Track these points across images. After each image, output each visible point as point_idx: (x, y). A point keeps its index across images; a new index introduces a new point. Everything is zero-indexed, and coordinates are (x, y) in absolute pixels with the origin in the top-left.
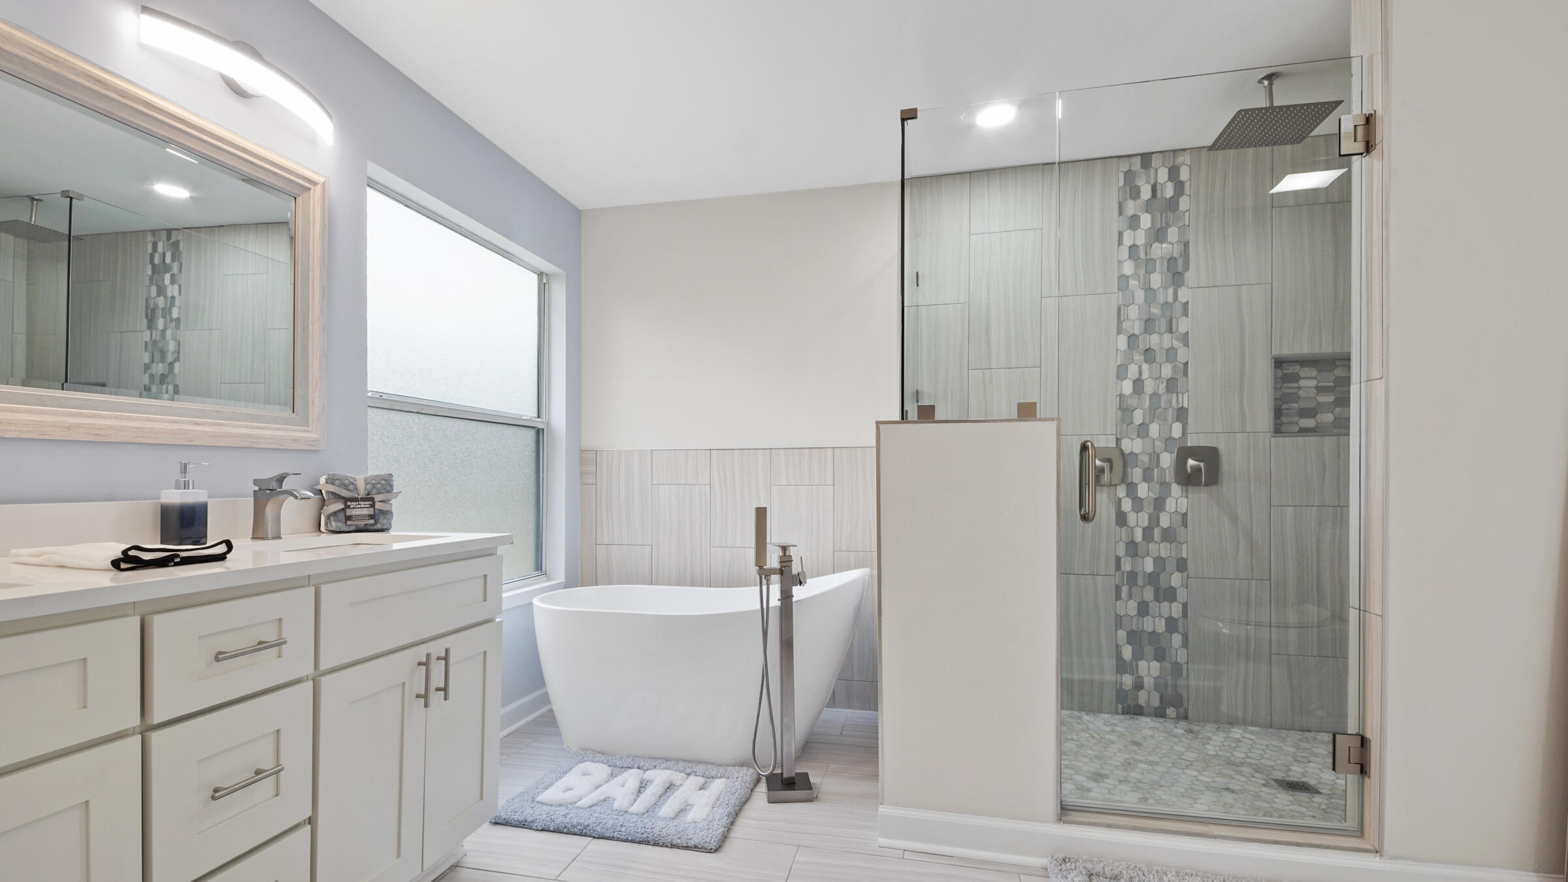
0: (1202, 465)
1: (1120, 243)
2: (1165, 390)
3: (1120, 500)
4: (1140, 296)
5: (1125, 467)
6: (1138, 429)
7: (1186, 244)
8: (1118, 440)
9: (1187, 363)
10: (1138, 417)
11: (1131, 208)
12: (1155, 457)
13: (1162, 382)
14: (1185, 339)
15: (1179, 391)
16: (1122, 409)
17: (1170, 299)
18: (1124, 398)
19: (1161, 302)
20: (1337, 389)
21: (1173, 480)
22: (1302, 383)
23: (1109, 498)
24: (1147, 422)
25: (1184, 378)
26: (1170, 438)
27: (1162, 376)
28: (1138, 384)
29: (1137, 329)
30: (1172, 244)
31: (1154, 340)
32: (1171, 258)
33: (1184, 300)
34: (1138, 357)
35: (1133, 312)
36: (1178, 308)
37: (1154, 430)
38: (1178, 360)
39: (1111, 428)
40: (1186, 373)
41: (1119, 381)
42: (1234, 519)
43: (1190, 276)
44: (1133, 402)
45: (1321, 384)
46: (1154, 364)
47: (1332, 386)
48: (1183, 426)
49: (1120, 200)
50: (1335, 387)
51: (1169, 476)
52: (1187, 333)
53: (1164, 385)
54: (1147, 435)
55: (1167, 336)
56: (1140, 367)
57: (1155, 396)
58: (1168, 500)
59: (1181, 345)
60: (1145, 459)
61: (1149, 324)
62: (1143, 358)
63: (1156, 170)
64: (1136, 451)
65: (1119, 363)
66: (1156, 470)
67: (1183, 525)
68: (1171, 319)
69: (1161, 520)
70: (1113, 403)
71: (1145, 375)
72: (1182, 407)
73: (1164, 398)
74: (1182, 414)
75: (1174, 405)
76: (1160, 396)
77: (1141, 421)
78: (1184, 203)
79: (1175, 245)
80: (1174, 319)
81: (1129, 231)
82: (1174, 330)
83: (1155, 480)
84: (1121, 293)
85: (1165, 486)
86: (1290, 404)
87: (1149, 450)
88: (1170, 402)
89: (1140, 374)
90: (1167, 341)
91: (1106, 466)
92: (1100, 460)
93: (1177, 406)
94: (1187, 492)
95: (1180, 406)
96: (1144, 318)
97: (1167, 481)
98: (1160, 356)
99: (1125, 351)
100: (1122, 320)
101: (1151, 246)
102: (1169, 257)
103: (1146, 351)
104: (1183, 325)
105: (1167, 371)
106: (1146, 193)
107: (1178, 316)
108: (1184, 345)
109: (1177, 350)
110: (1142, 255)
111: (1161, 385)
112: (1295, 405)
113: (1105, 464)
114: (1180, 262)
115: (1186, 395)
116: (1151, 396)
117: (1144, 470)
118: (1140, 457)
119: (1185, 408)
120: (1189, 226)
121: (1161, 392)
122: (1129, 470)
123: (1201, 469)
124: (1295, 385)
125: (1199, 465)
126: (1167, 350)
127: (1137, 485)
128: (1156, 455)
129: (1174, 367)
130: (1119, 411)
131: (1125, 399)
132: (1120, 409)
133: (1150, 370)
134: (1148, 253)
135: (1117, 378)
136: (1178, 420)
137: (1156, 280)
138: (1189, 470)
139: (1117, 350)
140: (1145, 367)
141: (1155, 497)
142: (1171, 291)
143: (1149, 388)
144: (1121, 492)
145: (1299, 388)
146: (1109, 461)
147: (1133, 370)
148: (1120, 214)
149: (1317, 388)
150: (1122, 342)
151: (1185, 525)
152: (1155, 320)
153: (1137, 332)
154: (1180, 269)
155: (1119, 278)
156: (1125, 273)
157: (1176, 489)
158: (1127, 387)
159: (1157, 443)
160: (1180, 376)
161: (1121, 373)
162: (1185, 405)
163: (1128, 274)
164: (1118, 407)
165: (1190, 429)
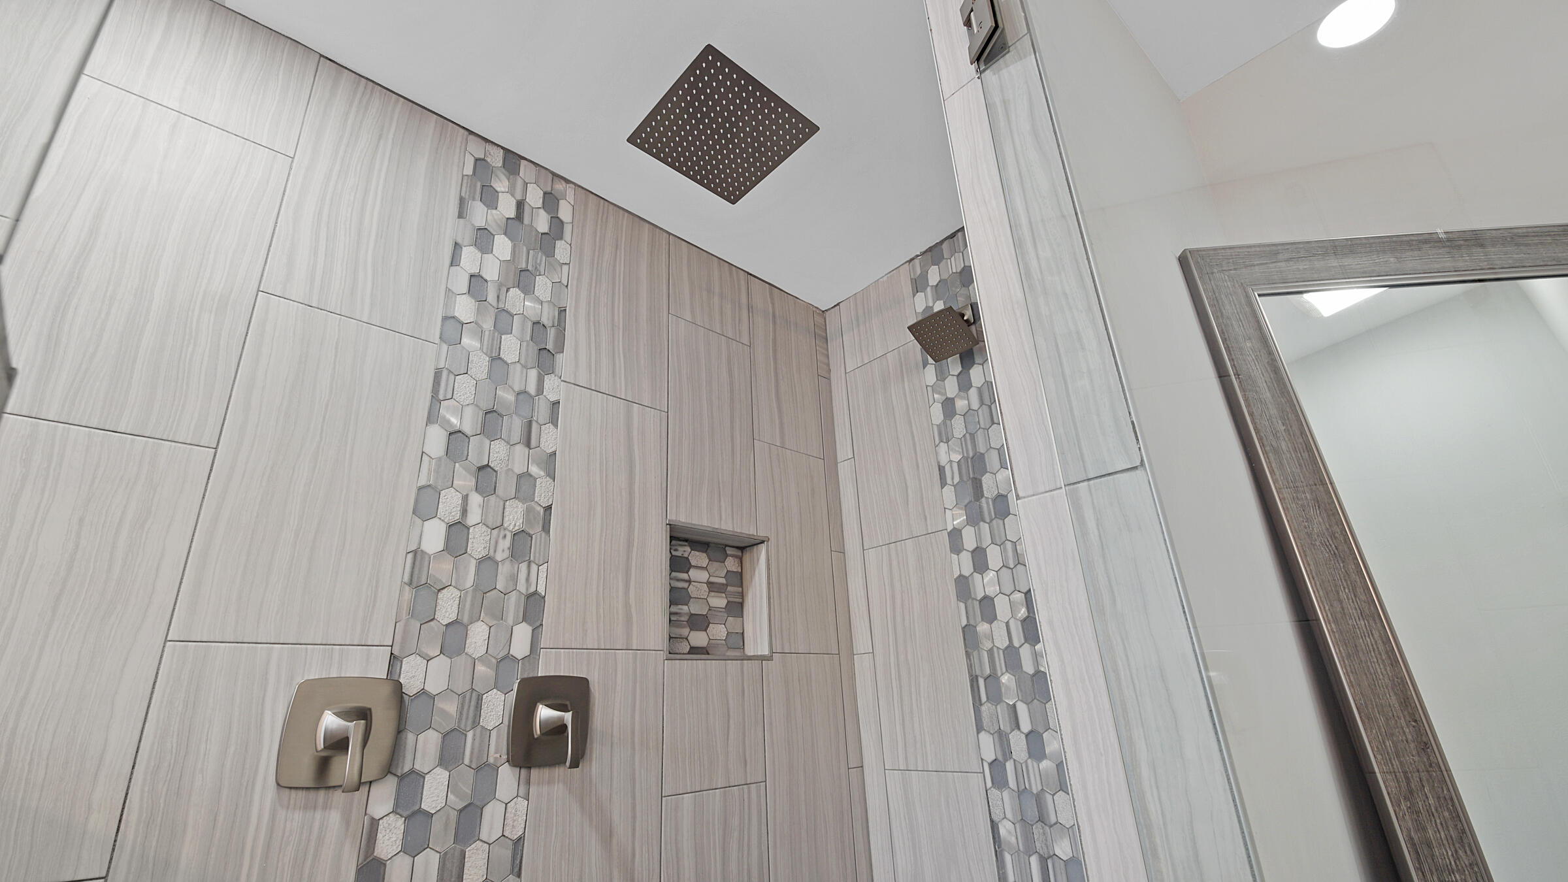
0: (568, 717)
1: (455, 261)
2: (507, 553)
3: (374, 823)
4: (480, 365)
5: (400, 731)
6: (444, 634)
7: (562, 311)
8: (394, 659)
9: (550, 507)
10: (448, 608)
11: (480, 214)
12: (473, 703)
13: (505, 536)
14: (549, 462)
15: (532, 558)
16: (414, 585)
17: (532, 389)
18: (422, 559)
19: (517, 389)
20: (729, 588)
21: (505, 757)
22: (693, 573)
23: (347, 821)
24: (466, 620)
25: (543, 534)
26: (508, 657)
27: (505, 525)
28: (457, 530)
29: (468, 422)
30: (542, 303)
31: (497, 453)
32: (538, 323)
33: (553, 398)
34: (464, 480)
35: (464, 389)
36: (542, 411)
37: (478, 636)
38: (536, 499)
39: (381, 632)
40: (546, 528)
41: (418, 521)
42: (607, 836)
43: (563, 361)
44: (442, 569)
45: (713, 579)
46: (493, 498)
47: (723, 584)
48: (533, 630)
49: (463, 195)
50: (727, 585)
51: (498, 747)
52: (554, 453)
53: (507, 543)
54: (461, 649)
55: (520, 450)
56: (465, 498)
57: (487, 562)
58: (488, 810)
59: (542, 473)
60: (450, 707)
61: (491, 420)
62: (472, 482)
63: (526, 184)
64: (432, 688)
65: (423, 481)
66: (470, 735)
67: (512, 872)
68: (530, 423)
69: (467, 865)
70: (397, 568)
71: (473, 518)
72: (535, 593)
73: (504, 570)
74: (533, 605)
75: (522, 587)
76: (497, 563)
77: (453, 617)
78: (562, 250)
79: (545, 305)
80: (534, 425)
81: (472, 249)
82: (533, 443)
83: (467, 761)
84: (445, 347)
85: (485, 771)
86: (680, 607)
87: (462, 686)
88: (514, 578)
89: (464, 512)
90: (520, 459)
91: (354, 729)
92: (337, 714)
93: (527, 590)
94: (528, 782)
95: (532, 589)
96: (486, 405)
97: (491, 760)
98: (506, 486)
99: (440, 459)
100: (441, 397)
101: (507, 291)
102: (535, 319)
103: (480, 469)
104: (549, 439)
105: (515, 516)
106: (507, 208)
107: (541, 421)
108: (548, 475)
109: (535, 479)
110: (491, 298)
111: (501, 541)
112: (685, 608)
113: (352, 724)
114: (552, 333)
115: (543, 568)
116: (481, 561)
117: (445, 736)
118: (440, 704)
119: (539, 595)
120: (567, 286)
121: (499, 557)
122: (410, 737)
123: (565, 726)
124: (684, 576)
125: (562, 719)
126: (520, 476)
127: (422, 776)
128: (474, 694)
129: (529, 511)
130: (407, 588)
131: (427, 559)
132: (410, 584)
133: (484, 507)
134: (502, 297)
135: (413, 513)
136: (524, 619)
137: (512, 347)
138: (537, 731)
139: (423, 452)
140: (476, 499)
141: (460, 806)
142: (533, 374)
143: (478, 542)
144: (382, 799)
145: (689, 581)
146: (363, 714)
147: (449, 503)
148: (460, 216)
149: (709, 583)
150: (436, 441)
151: (516, 870)
152: (502, 416)
153: (467, 429)
154: (550, 346)
155: (445, 318)
156: (456, 314)
157: (507, 777)
158: (433, 537)
159: (480, 668)
160: (536, 530)
161: (424, 507)
162: (541, 590)
163: (464, 319)
164: (406, 578)
165: (545, 641)
